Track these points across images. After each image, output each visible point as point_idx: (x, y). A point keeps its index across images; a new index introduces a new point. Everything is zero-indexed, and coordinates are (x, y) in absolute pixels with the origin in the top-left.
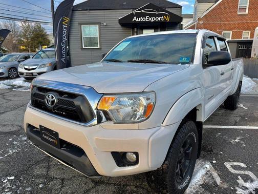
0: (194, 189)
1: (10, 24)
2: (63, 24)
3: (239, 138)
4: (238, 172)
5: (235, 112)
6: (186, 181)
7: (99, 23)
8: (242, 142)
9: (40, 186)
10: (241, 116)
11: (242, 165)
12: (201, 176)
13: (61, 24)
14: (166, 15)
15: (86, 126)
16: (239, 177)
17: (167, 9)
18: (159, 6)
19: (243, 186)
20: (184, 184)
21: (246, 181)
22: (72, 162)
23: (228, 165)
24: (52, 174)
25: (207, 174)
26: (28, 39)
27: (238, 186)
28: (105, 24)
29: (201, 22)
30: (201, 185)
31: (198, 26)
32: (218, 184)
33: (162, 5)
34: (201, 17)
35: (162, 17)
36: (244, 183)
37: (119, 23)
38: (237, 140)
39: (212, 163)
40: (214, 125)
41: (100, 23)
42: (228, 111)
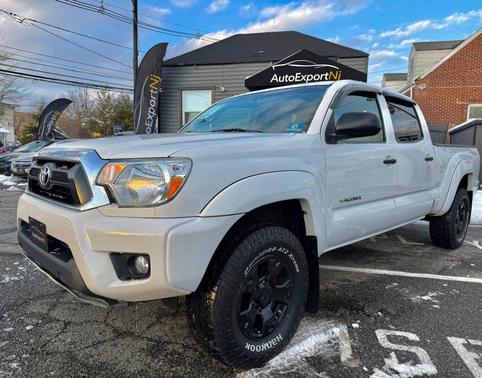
0: (289, 361)
1: (81, 96)
2: (151, 88)
3: (434, 294)
4: (395, 346)
5: (454, 253)
6: (272, 342)
7: (213, 88)
8: (436, 301)
9: (28, 328)
10: (462, 260)
11: (412, 337)
12: (313, 343)
13: (147, 89)
14: (334, 71)
15: (80, 211)
16: (393, 354)
17: (339, 61)
18: (323, 54)
19: (391, 369)
20: (265, 346)
21: (401, 362)
22: (59, 273)
23: (381, 334)
24: (54, 314)
25: (329, 342)
26: (105, 121)
27: (380, 368)
28: (223, 89)
29: (421, 87)
30: (306, 358)
31: (416, 94)
32: (343, 359)
33: (329, 53)
34: (422, 77)
35: (327, 74)
36: (397, 364)
37: (246, 86)
38: (425, 298)
39: (350, 328)
40: (395, 269)
41: (216, 88)
42: (439, 250)
